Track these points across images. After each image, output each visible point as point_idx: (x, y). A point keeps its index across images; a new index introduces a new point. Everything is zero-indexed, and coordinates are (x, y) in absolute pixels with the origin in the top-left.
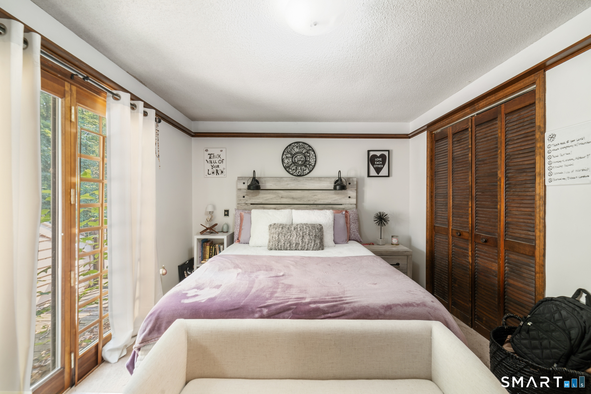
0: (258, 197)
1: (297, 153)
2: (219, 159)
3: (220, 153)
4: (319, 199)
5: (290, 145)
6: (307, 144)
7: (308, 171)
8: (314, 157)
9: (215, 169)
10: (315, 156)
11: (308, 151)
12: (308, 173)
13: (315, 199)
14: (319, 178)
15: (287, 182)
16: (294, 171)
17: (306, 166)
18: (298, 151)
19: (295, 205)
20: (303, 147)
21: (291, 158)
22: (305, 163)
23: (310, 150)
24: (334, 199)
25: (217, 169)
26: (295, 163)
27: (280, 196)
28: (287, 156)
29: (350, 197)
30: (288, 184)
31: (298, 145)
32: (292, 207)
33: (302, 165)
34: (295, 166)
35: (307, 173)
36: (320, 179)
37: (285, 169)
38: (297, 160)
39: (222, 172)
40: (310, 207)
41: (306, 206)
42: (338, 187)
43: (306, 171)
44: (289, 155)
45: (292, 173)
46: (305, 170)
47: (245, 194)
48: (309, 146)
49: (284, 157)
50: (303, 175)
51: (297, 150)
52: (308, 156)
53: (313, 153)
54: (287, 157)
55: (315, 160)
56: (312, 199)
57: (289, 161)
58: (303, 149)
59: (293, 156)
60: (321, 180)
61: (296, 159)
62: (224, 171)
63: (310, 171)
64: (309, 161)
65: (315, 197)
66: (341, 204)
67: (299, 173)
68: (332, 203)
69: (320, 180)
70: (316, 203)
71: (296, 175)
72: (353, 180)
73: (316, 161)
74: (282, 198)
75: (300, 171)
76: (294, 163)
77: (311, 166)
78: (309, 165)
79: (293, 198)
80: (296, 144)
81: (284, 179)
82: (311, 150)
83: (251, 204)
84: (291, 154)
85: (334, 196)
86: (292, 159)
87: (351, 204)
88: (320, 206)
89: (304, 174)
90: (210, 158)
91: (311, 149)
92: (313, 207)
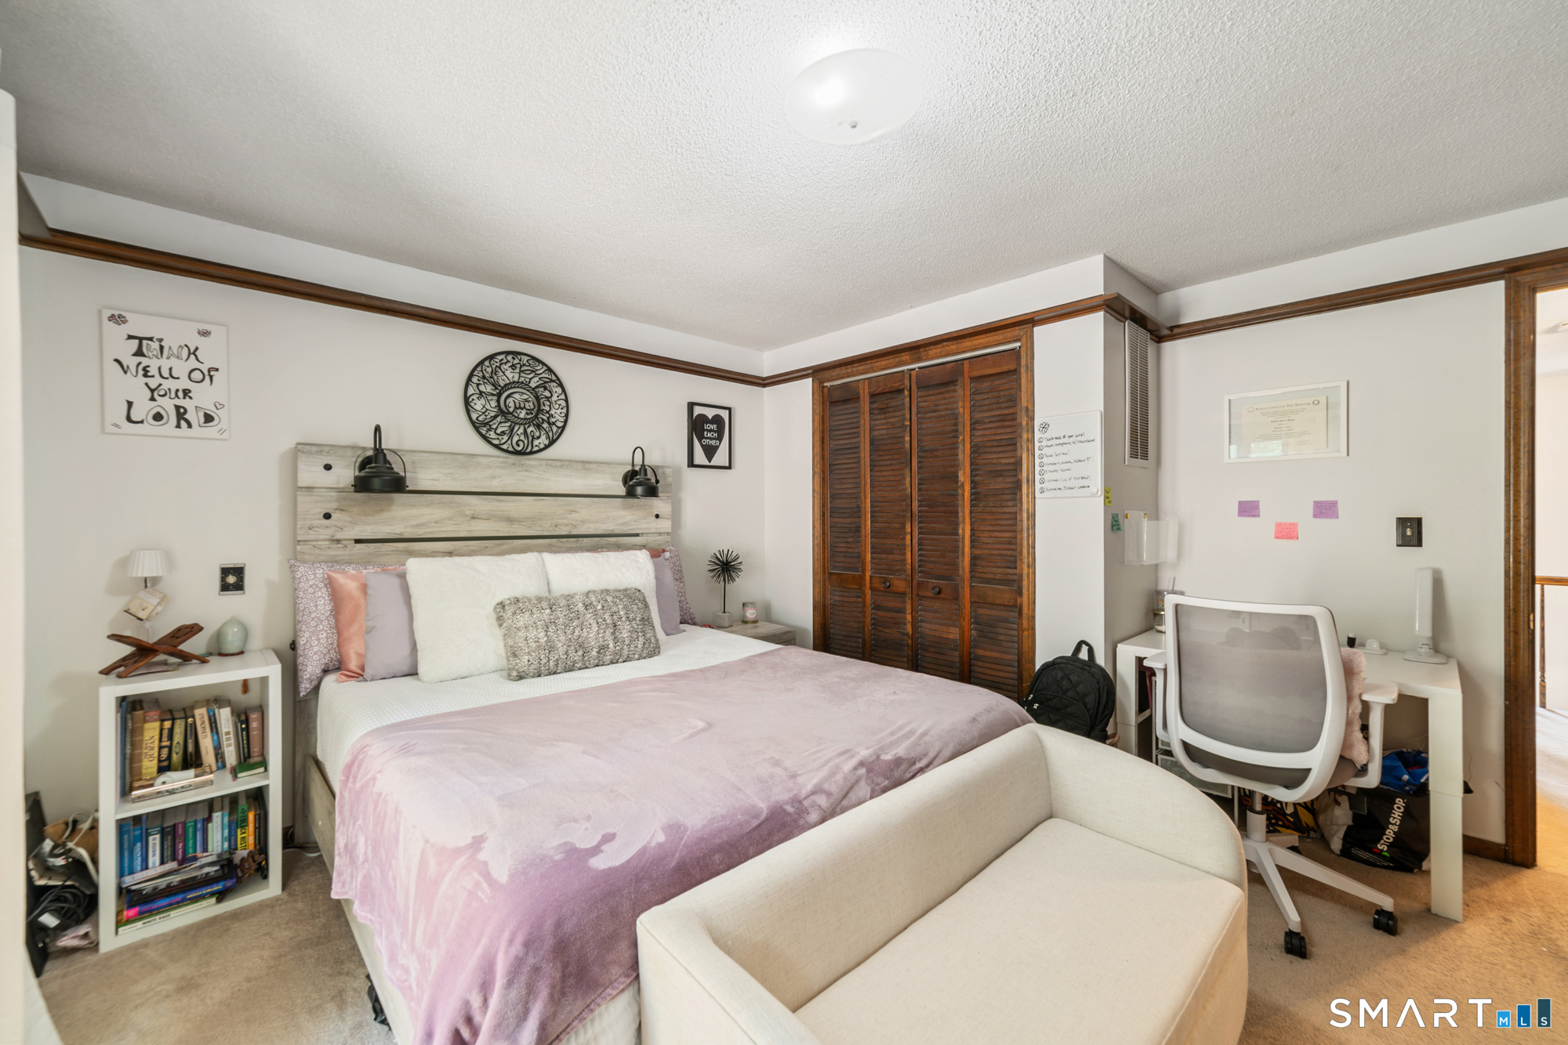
0: (386, 515)
1: (511, 385)
2: (192, 363)
3: (194, 341)
4: (583, 522)
5: (491, 357)
6: (544, 364)
7: (547, 442)
8: (563, 403)
9: (167, 405)
10: (566, 401)
11: (546, 382)
12: (546, 447)
13: (574, 523)
14: (583, 462)
15: (491, 471)
16: (505, 438)
17: (539, 427)
18: (516, 379)
19: (515, 541)
20: (533, 371)
21: (496, 398)
22: (538, 417)
23: (552, 381)
24: (621, 521)
25: (181, 402)
26: (509, 413)
27: (468, 513)
28: (482, 388)
29: (657, 516)
30: (494, 477)
31: (516, 361)
32: (505, 547)
33: (526, 422)
34: (508, 424)
35: (542, 446)
36: (587, 466)
37: (477, 429)
38: (512, 405)
39: (209, 418)
40: (560, 544)
41: (548, 541)
42: (639, 490)
43: (540, 440)
44: (489, 388)
45: (496, 442)
46: (538, 438)
47: (334, 505)
48: (550, 370)
49: (471, 391)
50: (531, 453)
51: (512, 375)
52: (547, 397)
53: (559, 390)
54: (481, 393)
55: (564, 410)
56: (565, 521)
57: (488, 407)
58: (530, 376)
59: (500, 391)
60: (589, 469)
61: (510, 402)
62: (220, 415)
63: (552, 442)
64: (548, 412)
65: (574, 515)
66: (637, 535)
67: (518, 445)
68: (617, 532)
69: (586, 469)
70: (575, 532)
71: (511, 449)
72: (664, 473)
73: (567, 415)
74: (473, 518)
75: (522, 438)
76: (503, 412)
77: (555, 429)
78: (549, 423)
79: (510, 520)
80: (510, 358)
81: (480, 459)
82: (554, 381)
83: (358, 541)
84: (493, 385)
85: (622, 513)
86: (498, 401)
87: (660, 534)
88: (586, 540)
89: (535, 449)
90: (139, 353)
91: (554, 378)
92: (569, 545)
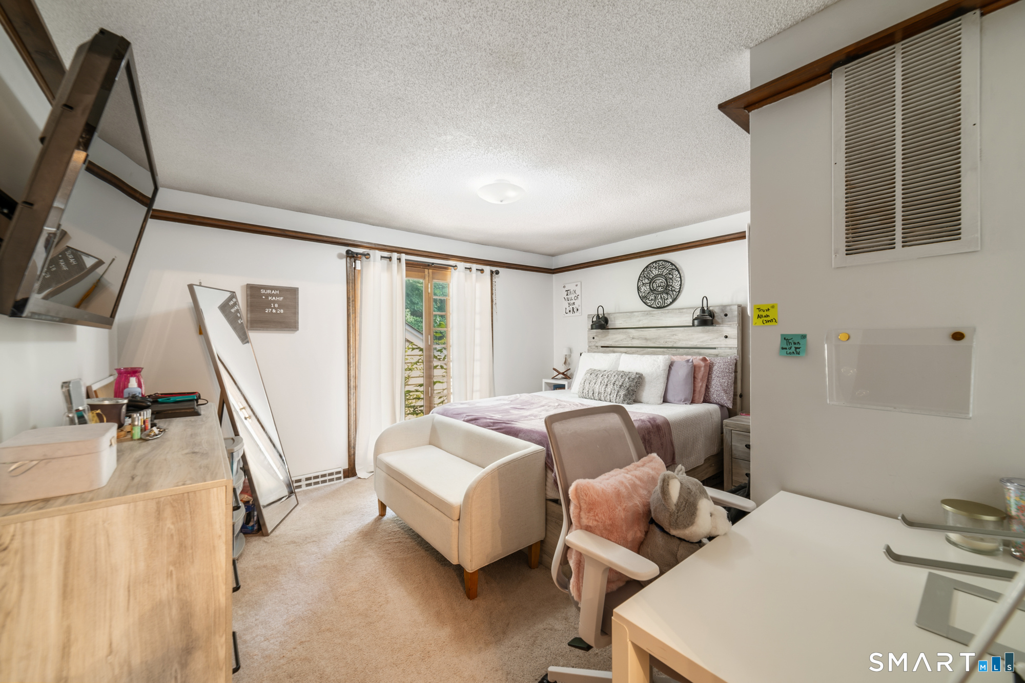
0: (607, 337)
1: (657, 276)
2: (575, 295)
3: (575, 288)
4: (679, 340)
5: (647, 267)
6: (669, 262)
7: (671, 301)
8: (679, 279)
9: (571, 307)
10: (680, 277)
11: (670, 271)
12: (671, 303)
13: (675, 341)
14: (679, 309)
15: (639, 318)
16: (653, 302)
17: (667, 294)
18: (657, 273)
19: (649, 349)
20: (664, 267)
21: (649, 284)
22: (667, 289)
23: (673, 269)
24: (702, 340)
25: (573, 307)
26: (655, 290)
27: (631, 336)
28: (644, 282)
29: (726, 337)
30: (640, 321)
31: (657, 265)
32: (645, 351)
33: (662, 293)
34: (654, 295)
35: (669, 303)
36: (681, 311)
37: (642, 300)
38: (655, 286)
39: (577, 310)
40: (668, 351)
41: (663, 349)
43: (668, 300)
44: (647, 281)
45: (650, 304)
46: (667, 299)
47: (595, 334)
48: (672, 264)
49: (639, 284)
50: (664, 307)
51: (655, 272)
52: (671, 278)
53: (677, 273)
55: (680, 283)
56: (670, 340)
57: (646, 289)
58: (663, 270)
59: (651, 281)
60: (682, 312)
61: (655, 285)
62: (579, 309)
63: (674, 300)
64: (671, 286)
65: (675, 337)
66: (715, 348)
67: (658, 304)
68: (699, 346)
69: (681, 312)
70: (675, 346)
71: (655, 306)
72: (731, 309)
73: (681, 285)
74: (633, 338)
75: (660, 300)
76: (652, 291)
77: (675, 293)
78: (672, 291)
79: (646, 339)
80: (654, 264)
81: (635, 313)
82: (674, 269)
83: (602, 347)
84: (648, 279)
85: (702, 335)
86: (650, 286)
87: (730, 348)
88: (681, 350)
89: (666, 305)
90: (567, 294)
91: (674, 267)
92: (672, 352)
